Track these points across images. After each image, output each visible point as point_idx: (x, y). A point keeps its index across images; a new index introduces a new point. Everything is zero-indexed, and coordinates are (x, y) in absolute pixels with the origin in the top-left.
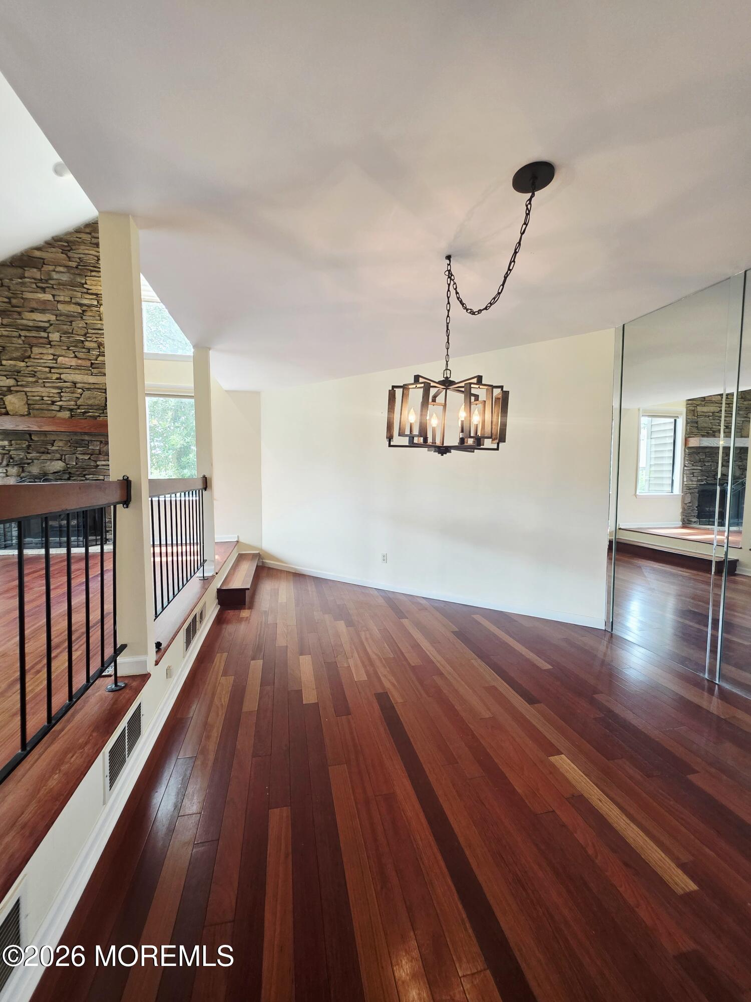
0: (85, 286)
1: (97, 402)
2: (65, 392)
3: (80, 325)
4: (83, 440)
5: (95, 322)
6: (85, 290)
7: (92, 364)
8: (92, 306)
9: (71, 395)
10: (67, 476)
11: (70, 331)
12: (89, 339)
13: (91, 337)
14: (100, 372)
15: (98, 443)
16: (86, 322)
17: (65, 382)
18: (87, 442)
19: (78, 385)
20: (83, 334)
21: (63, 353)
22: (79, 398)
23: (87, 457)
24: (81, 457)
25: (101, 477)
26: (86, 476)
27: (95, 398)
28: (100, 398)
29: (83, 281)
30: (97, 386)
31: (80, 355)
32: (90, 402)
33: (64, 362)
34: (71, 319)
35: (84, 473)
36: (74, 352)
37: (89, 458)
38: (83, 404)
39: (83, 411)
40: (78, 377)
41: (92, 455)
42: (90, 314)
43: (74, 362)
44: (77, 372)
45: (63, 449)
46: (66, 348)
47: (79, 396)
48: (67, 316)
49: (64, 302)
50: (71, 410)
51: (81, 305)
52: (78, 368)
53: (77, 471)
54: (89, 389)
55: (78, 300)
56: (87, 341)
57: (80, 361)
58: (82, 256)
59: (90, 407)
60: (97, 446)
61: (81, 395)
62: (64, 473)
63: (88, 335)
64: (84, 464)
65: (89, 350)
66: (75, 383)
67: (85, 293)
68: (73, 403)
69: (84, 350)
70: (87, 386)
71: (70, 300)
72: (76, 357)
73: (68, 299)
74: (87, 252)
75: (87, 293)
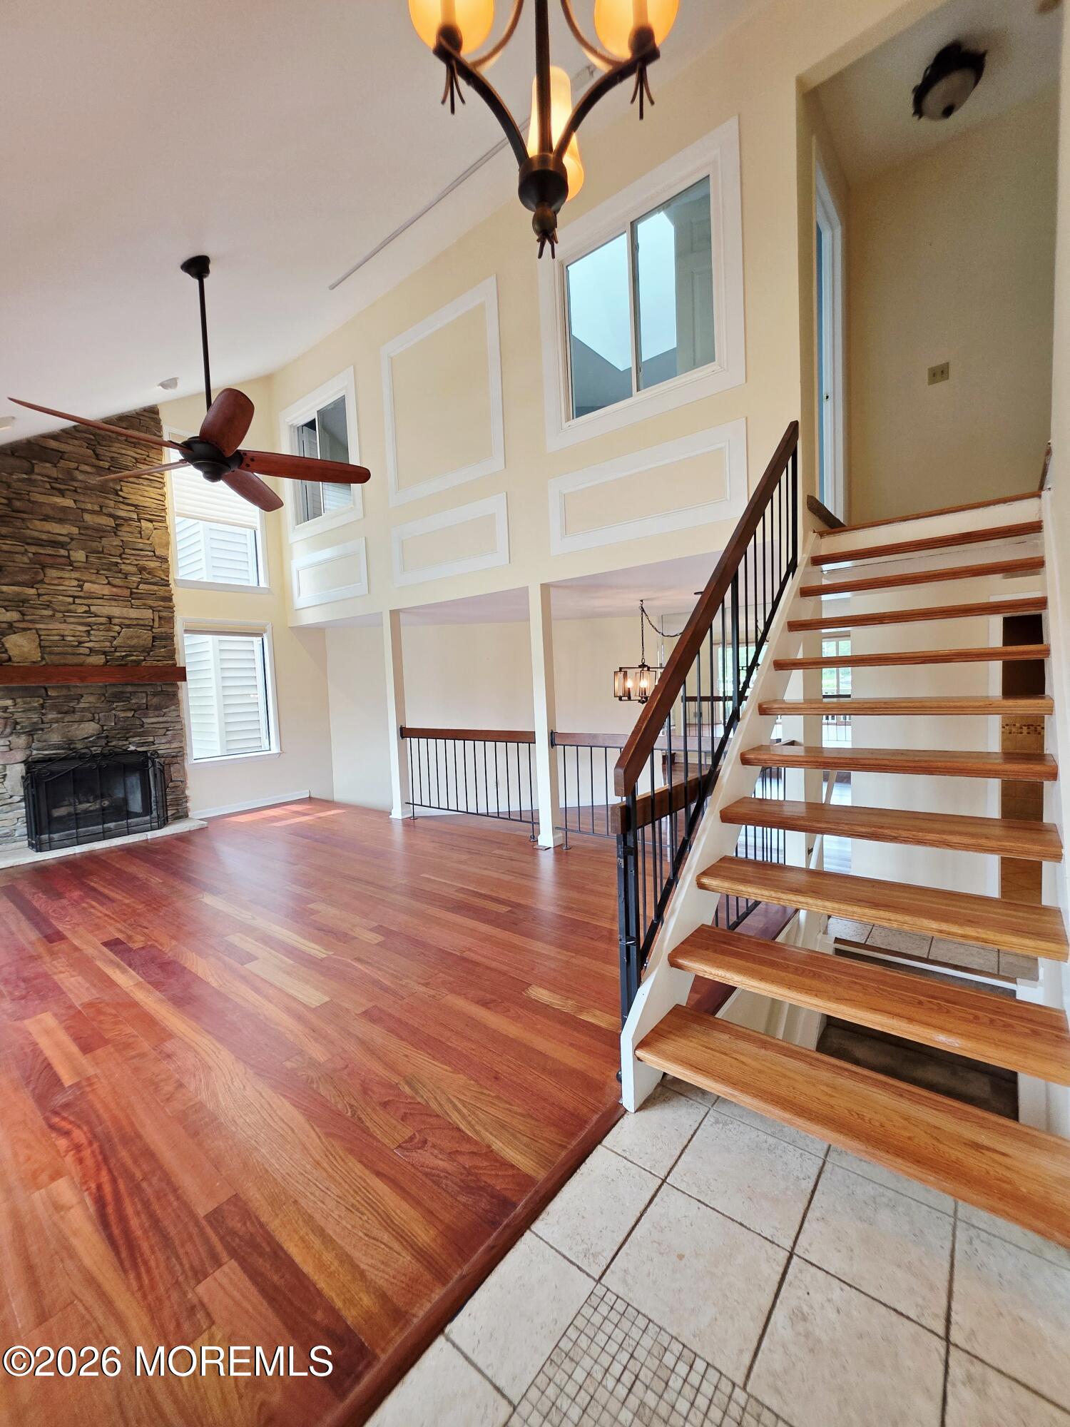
0: (120, 493)
1: (142, 642)
2: (98, 630)
3: (115, 543)
4: (123, 692)
5: (134, 540)
6: (121, 500)
7: (132, 593)
8: (131, 519)
9: (105, 633)
10: (103, 742)
11: (101, 549)
12: (128, 561)
13: (128, 559)
14: (144, 605)
15: (144, 695)
16: (122, 538)
17: (96, 616)
18: (128, 695)
19: (116, 621)
20: (118, 553)
21: (93, 577)
22: (115, 638)
23: (130, 714)
24: (122, 714)
25: (151, 739)
26: (130, 739)
27: (139, 637)
28: (145, 637)
29: (119, 488)
30: (141, 622)
31: (117, 582)
32: (134, 642)
33: (92, 590)
34: (102, 534)
35: (128, 735)
36: (107, 577)
37: (133, 716)
38: (122, 645)
39: (124, 654)
40: (116, 611)
41: (135, 711)
42: (128, 529)
43: (107, 590)
44: (114, 603)
45: (96, 705)
46: (95, 571)
47: (116, 634)
48: (97, 530)
49: (93, 512)
50: (105, 653)
51: (115, 517)
52: (114, 598)
53: (118, 733)
54: (129, 626)
55: (111, 510)
56: (124, 563)
57: (115, 590)
58: (116, 455)
59: (132, 649)
60: (142, 699)
61: (119, 633)
62: (98, 738)
63: (124, 556)
64: (128, 723)
65: (126, 575)
66: (110, 618)
67: (120, 502)
68: (108, 644)
69: (120, 575)
70: (127, 622)
71: (99, 509)
72: (109, 583)
73: (97, 508)
74: (124, 452)
75: (122, 502)
